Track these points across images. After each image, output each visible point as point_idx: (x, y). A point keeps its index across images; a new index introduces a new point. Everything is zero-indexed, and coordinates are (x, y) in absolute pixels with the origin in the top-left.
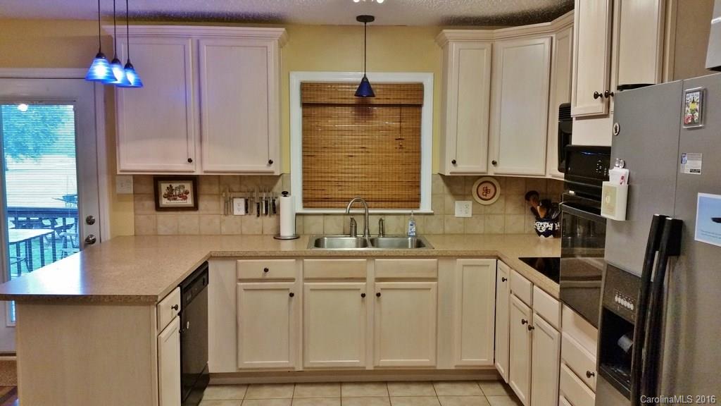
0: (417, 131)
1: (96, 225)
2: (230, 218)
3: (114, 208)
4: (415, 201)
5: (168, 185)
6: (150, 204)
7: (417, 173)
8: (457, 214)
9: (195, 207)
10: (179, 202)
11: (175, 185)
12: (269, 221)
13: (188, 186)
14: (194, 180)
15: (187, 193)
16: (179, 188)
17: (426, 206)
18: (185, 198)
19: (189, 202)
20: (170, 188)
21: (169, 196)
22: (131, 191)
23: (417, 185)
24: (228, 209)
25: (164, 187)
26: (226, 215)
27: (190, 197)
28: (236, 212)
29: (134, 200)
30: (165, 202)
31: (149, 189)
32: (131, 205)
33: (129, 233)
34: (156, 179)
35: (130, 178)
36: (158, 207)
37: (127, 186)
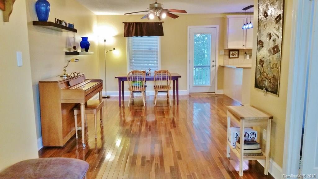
1: (215, 62)
3: (219, 58)
6: (228, 57)
10: (234, 56)
11: (234, 52)
13: (237, 52)
14: (238, 50)
15: (236, 54)
16: (235, 53)
19: (237, 56)
20: (233, 53)
21: (232, 55)
22: (223, 54)
24: (245, 57)
25: (231, 53)
26: (245, 59)
27: (237, 55)
28: (247, 58)
30: (231, 56)
31: (228, 53)
32: (223, 57)
33: (222, 64)
34: (230, 51)
35: (223, 51)
36: (229, 58)
37: (222, 53)
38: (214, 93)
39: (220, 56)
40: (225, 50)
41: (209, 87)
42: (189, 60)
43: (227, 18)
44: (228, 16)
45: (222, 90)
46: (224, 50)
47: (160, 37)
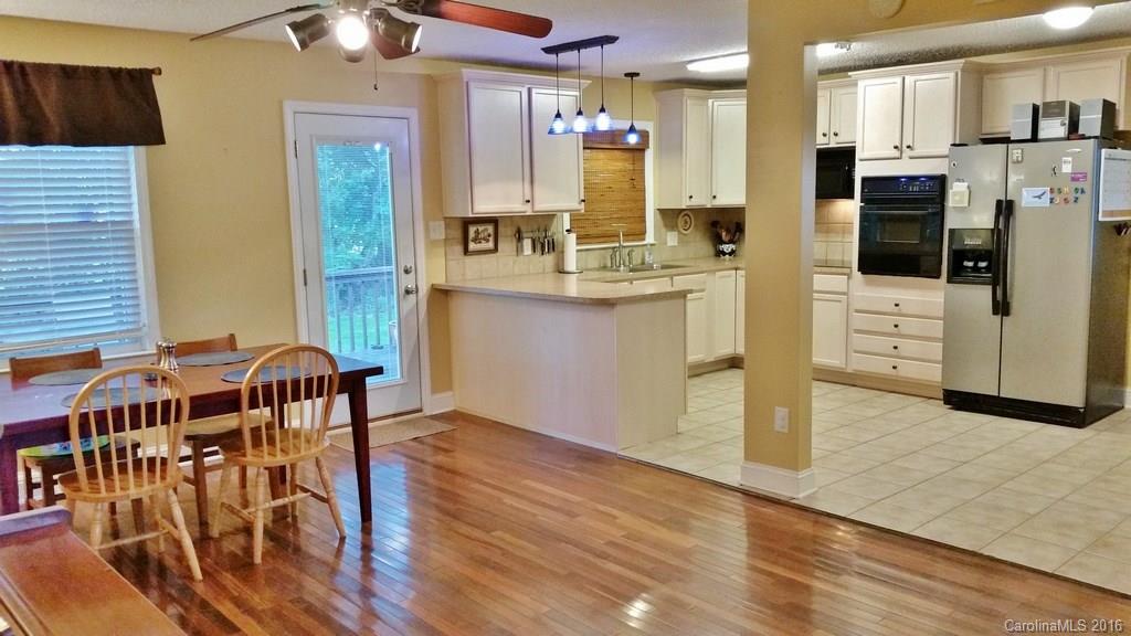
0: (643, 171)
1: (413, 274)
2: (521, 257)
3: (429, 254)
4: (642, 234)
5: (475, 229)
6: (459, 249)
7: (643, 209)
8: (670, 244)
9: (496, 250)
10: (484, 245)
11: (481, 229)
12: (549, 259)
13: (490, 229)
14: (493, 221)
15: (489, 236)
16: (484, 230)
17: (650, 238)
18: (488, 241)
19: (491, 245)
20: (477, 232)
21: (476, 240)
22: (443, 237)
23: (642, 219)
24: (519, 250)
25: (472, 230)
26: (517, 255)
27: (491, 239)
28: (526, 253)
29: (445, 246)
30: (472, 246)
31: (458, 234)
32: (442, 251)
33: (440, 280)
34: (466, 223)
35: (442, 223)
36: (466, 251)
37: (439, 232)
38: (420, 410)
39: (431, 244)
40: (448, 221)
41: (399, 388)
42: (305, 271)
43: (459, 78)
44: (468, 72)
45: (450, 393)
46: (446, 218)
47: (142, 149)
